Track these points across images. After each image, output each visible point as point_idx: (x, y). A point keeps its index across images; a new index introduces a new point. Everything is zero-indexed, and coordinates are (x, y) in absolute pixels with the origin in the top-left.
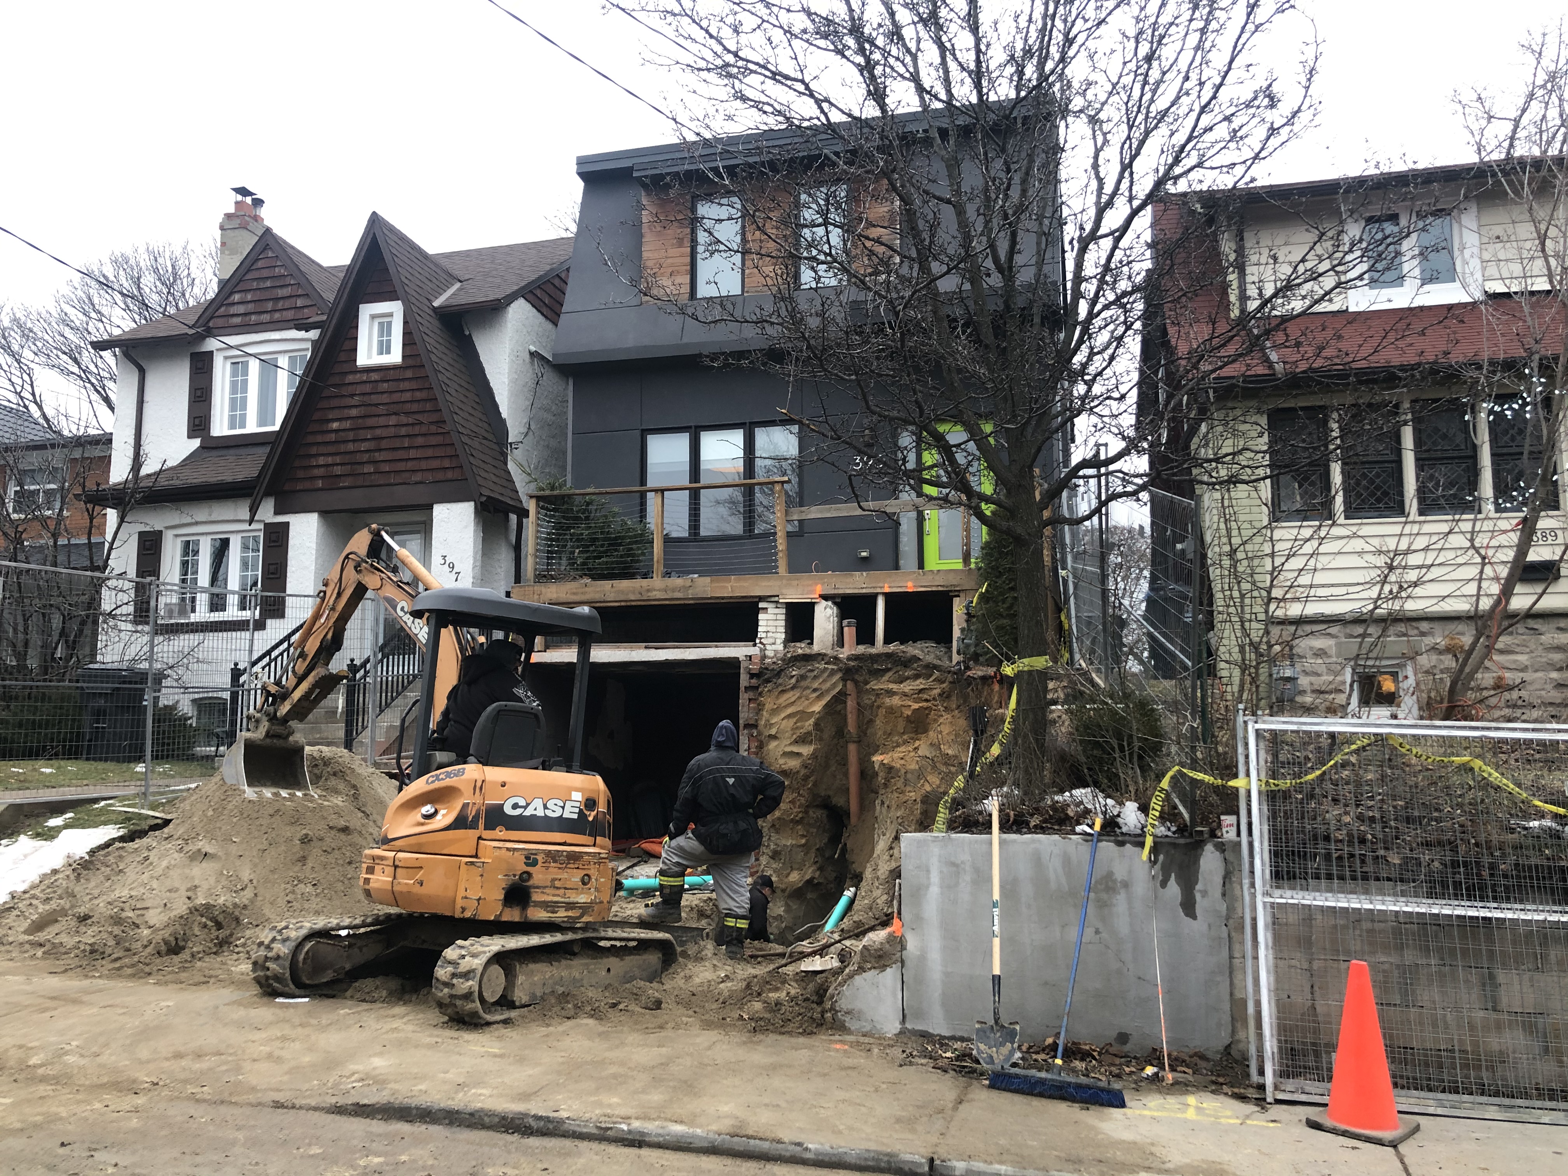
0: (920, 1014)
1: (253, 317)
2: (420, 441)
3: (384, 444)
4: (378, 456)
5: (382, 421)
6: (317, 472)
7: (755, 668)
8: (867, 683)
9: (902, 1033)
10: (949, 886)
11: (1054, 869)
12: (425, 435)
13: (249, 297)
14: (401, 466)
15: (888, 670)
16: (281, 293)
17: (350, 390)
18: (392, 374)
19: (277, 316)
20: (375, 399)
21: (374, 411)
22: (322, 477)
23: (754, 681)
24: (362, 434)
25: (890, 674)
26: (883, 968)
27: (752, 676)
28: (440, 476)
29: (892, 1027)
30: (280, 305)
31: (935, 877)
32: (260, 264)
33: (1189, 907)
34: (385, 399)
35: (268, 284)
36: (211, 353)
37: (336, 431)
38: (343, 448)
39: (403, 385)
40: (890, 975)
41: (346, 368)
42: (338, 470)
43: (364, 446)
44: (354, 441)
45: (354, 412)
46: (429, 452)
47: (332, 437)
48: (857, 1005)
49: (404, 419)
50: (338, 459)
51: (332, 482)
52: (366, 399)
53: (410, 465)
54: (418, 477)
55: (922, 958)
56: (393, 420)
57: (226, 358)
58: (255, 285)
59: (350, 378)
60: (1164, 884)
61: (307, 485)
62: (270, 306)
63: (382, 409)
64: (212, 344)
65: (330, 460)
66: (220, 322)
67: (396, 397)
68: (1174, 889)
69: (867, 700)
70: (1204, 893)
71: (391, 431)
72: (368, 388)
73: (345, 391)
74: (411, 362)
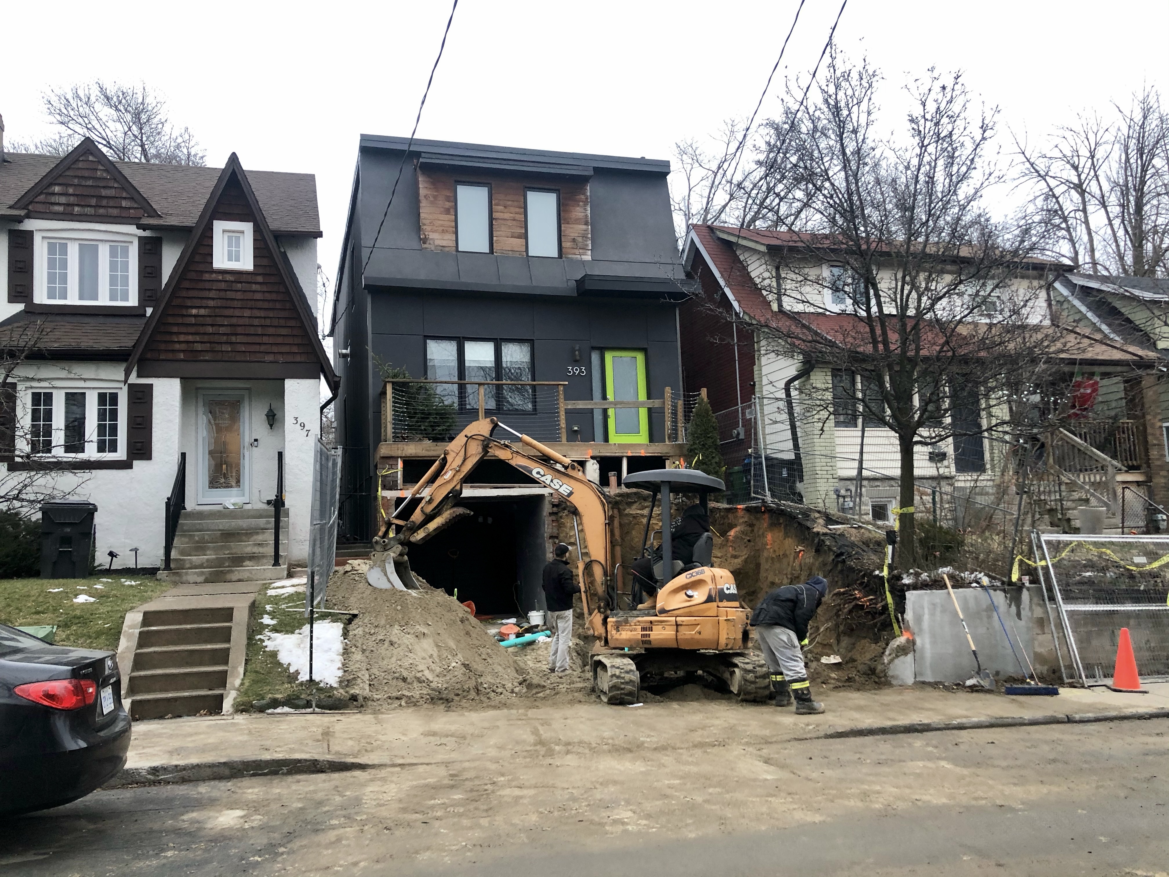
0: (921, 674)
1: (76, 209)
2: (271, 331)
3: (239, 330)
4: (233, 339)
5: (237, 313)
6: (177, 346)
7: (556, 501)
8: (625, 510)
9: (916, 683)
10: (932, 614)
11: (972, 603)
12: (275, 326)
13: (71, 191)
14: (256, 348)
15: (635, 502)
16: (104, 192)
17: (207, 285)
18: (244, 278)
19: (101, 211)
20: (230, 294)
21: (229, 303)
22: (183, 351)
23: (555, 509)
24: (220, 321)
25: (637, 504)
26: (906, 654)
27: (554, 506)
28: (290, 358)
29: (910, 681)
30: (104, 202)
31: (926, 611)
32: (80, 165)
33: (1019, 615)
34: (239, 296)
35: (90, 183)
36: (30, 234)
37: (195, 316)
38: (202, 330)
39: (254, 287)
40: (910, 657)
41: (201, 267)
42: (198, 347)
43: (222, 330)
44: (212, 325)
45: (211, 303)
46: (280, 340)
47: (193, 320)
48: (897, 673)
49: (257, 313)
50: (198, 338)
51: (193, 357)
52: (222, 294)
53: (263, 348)
54: (269, 358)
55: (923, 648)
56: (247, 313)
57: (43, 238)
58: (76, 181)
59: (207, 276)
60: (1010, 606)
61: (170, 356)
62: (93, 202)
63: (236, 304)
64: (30, 225)
65: (190, 338)
66: (40, 208)
67: (249, 296)
68: (1014, 608)
69: (626, 521)
70: (1024, 609)
71: (247, 321)
72: (223, 286)
73: (201, 285)
74: (261, 271)
